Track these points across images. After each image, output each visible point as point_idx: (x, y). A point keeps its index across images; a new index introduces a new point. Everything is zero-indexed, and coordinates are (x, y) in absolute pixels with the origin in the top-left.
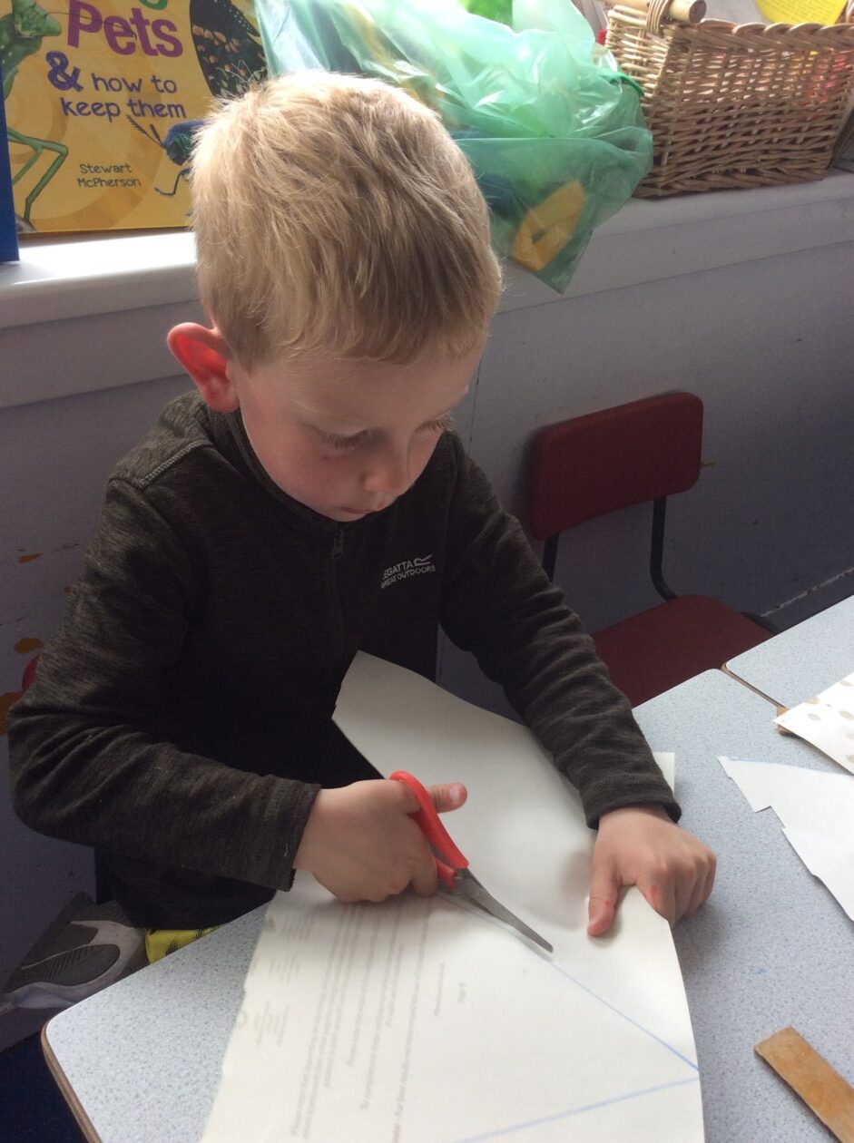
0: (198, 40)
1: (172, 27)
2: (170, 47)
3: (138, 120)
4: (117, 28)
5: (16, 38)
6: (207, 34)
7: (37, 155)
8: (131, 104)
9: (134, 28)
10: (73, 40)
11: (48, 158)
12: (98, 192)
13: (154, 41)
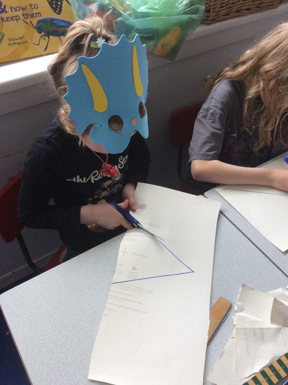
8: (23, 15)
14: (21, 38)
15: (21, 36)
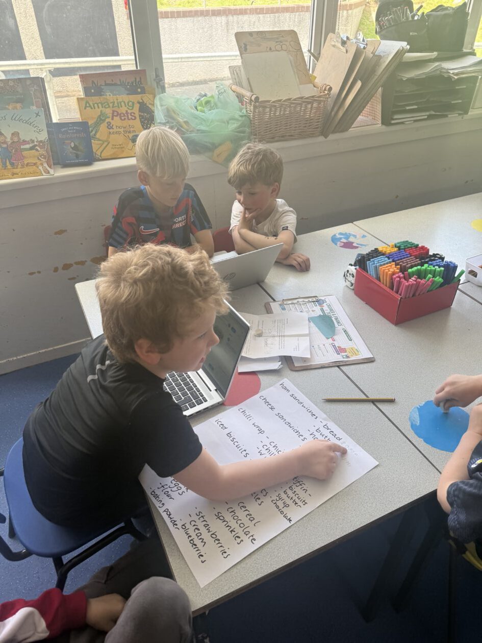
0: (140, 116)
1: (134, 114)
2: (133, 118)
3: (126, 135)
4: (122, 115)
5: (101, 120)
6: (142, 114)
7: (104, 143)
8: (124, 131)
9: (126, 115)
10: (112, 119)
11: (106, 143)
12: (115, 150)
13: (130, 117)
14: (120, 145)
15: (121, 143)
